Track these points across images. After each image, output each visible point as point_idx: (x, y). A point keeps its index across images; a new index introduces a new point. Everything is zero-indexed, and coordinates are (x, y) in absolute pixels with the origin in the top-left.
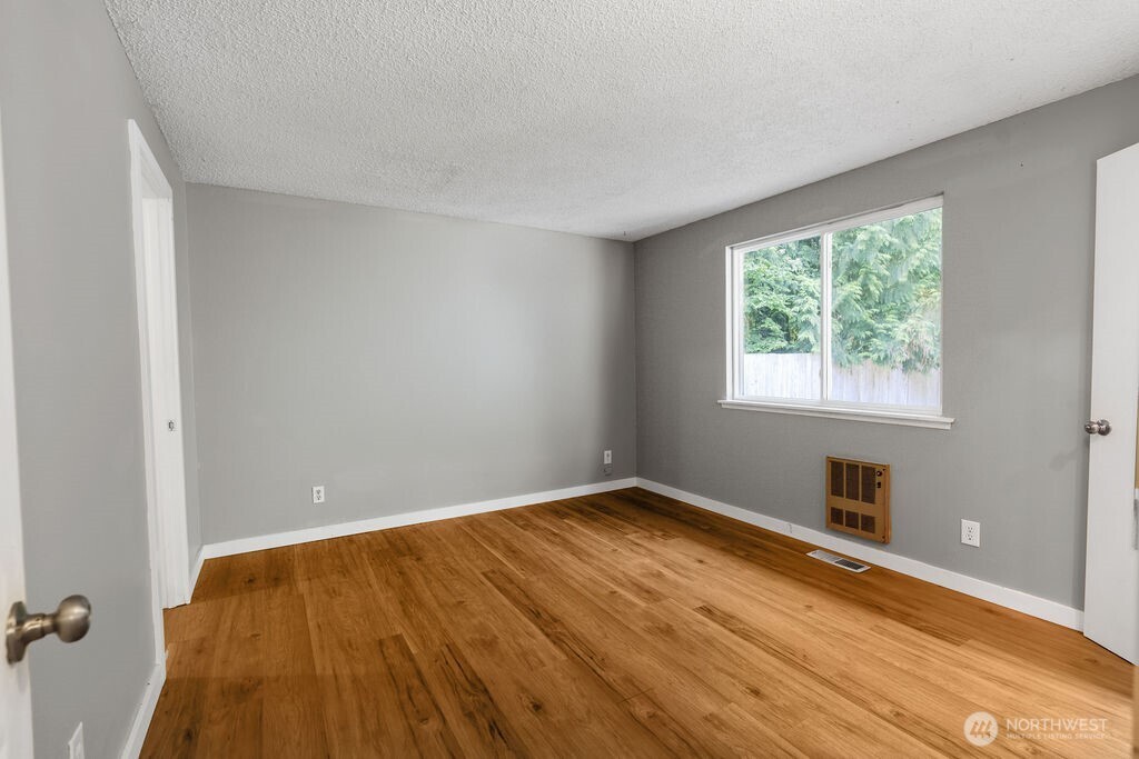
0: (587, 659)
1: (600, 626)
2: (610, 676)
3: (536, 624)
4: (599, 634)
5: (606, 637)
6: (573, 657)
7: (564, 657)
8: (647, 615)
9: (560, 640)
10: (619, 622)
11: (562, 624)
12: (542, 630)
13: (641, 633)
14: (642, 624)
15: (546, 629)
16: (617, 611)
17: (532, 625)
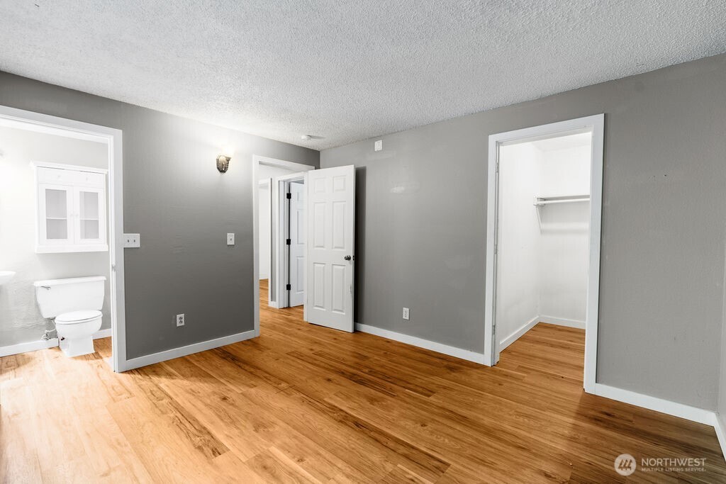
0: (312, 401)
1: (308, 422)
2: (299, 395)
3: (354, 417)
4: (308, 416)
5: (303, 415)
6: (321, 401)
7: (325, 399)
8: (271, 438)
9: (332, 409)
10: (294, 427)
11: (336, 420)
12: (346, 413)
13: (279, 422)
14: (277, 428)
15: (344, 414)
16: (296, 437)
17: (355, 415)
